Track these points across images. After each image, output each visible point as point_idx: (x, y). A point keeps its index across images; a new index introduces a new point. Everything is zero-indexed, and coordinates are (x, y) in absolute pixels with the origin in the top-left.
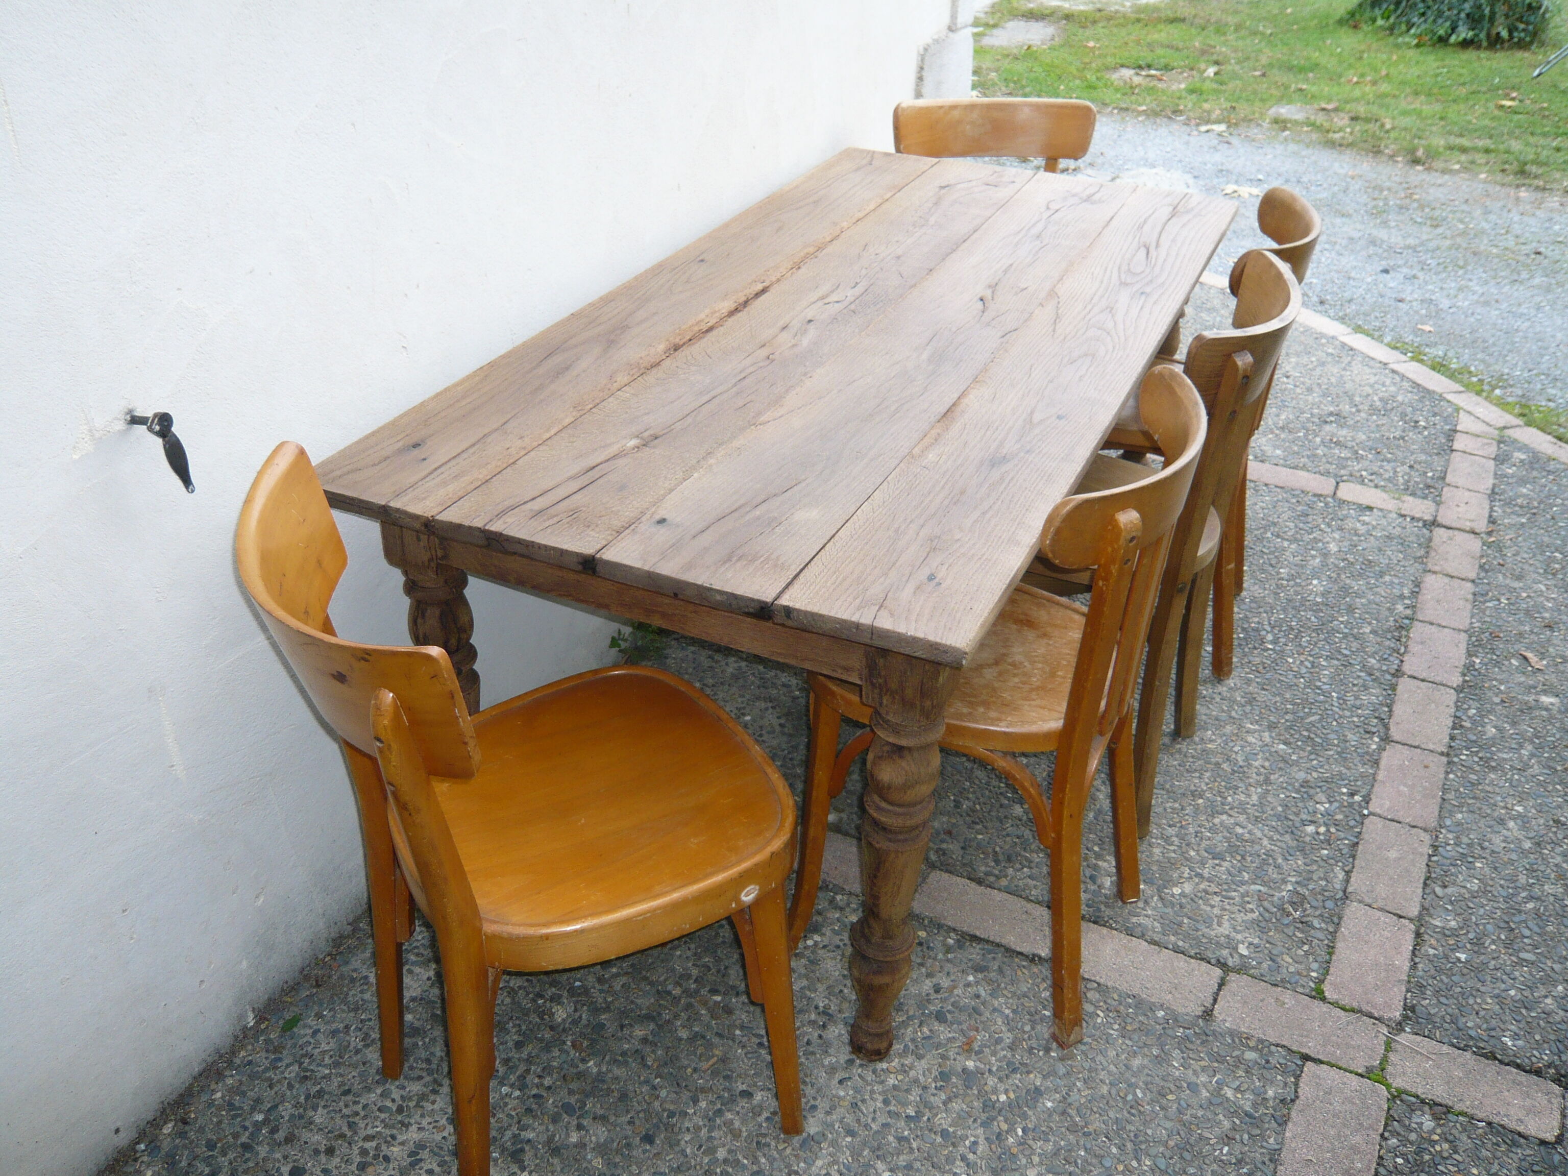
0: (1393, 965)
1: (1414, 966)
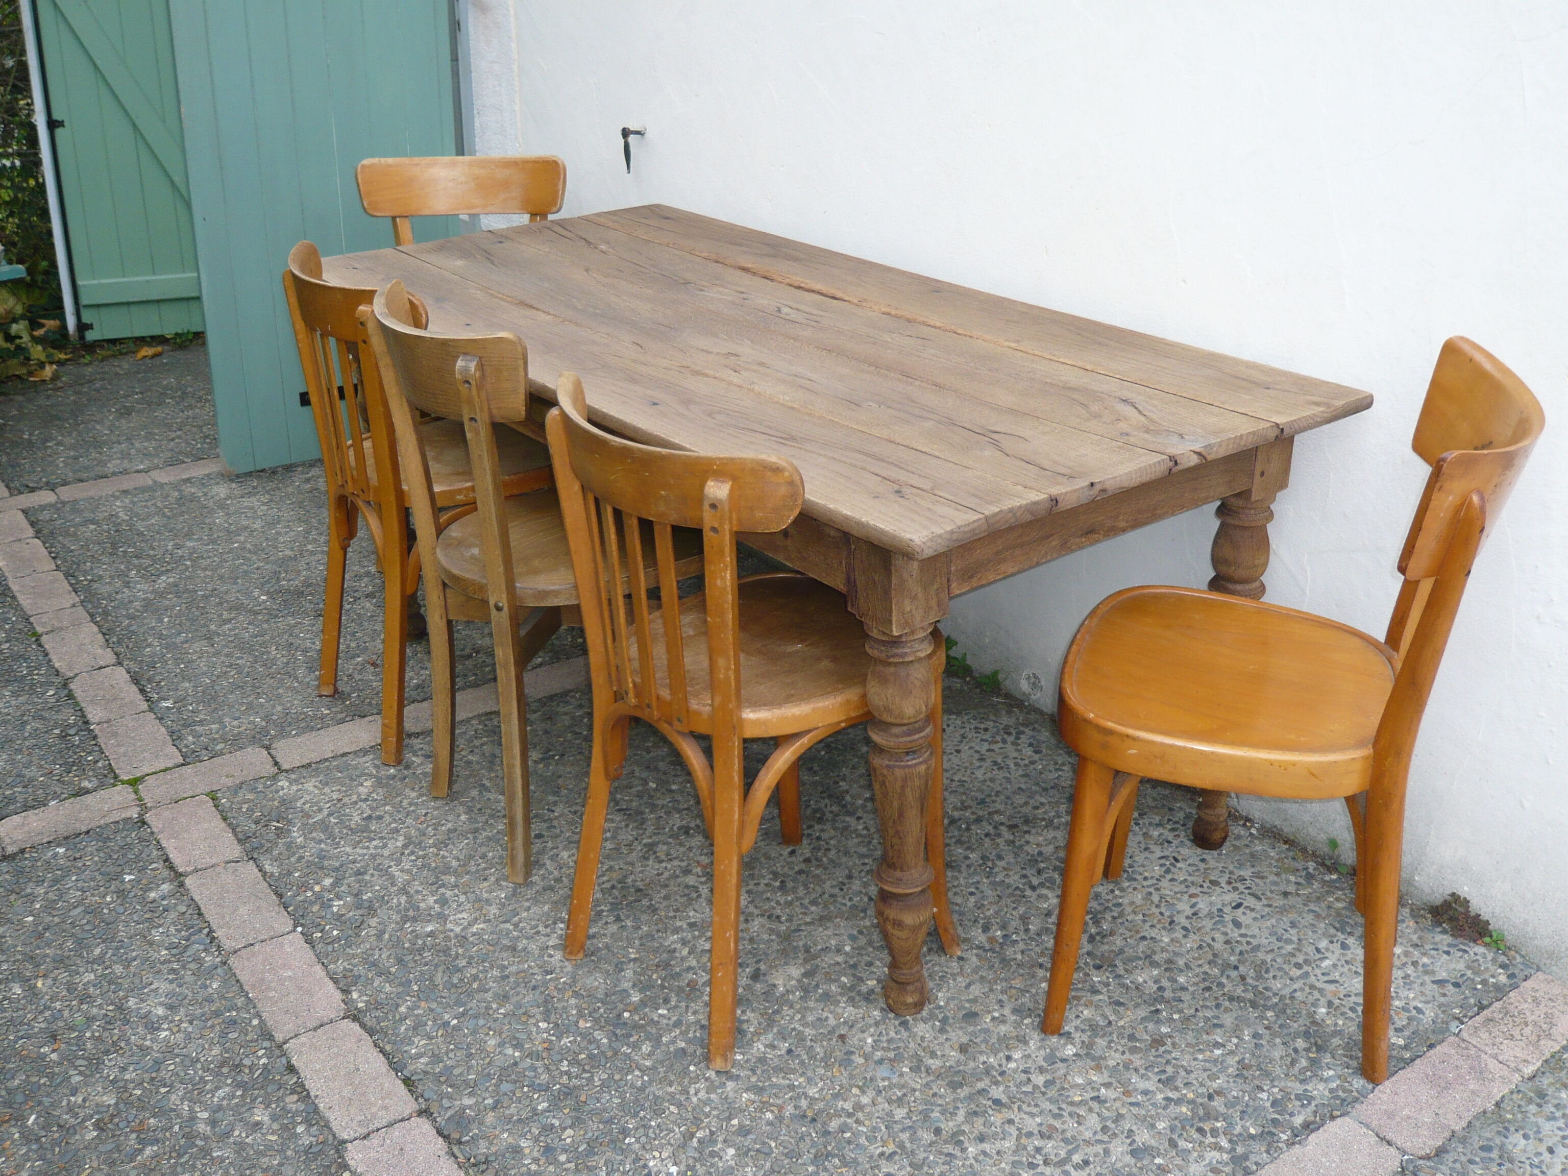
0: (174, 838)
1: (161, 848)
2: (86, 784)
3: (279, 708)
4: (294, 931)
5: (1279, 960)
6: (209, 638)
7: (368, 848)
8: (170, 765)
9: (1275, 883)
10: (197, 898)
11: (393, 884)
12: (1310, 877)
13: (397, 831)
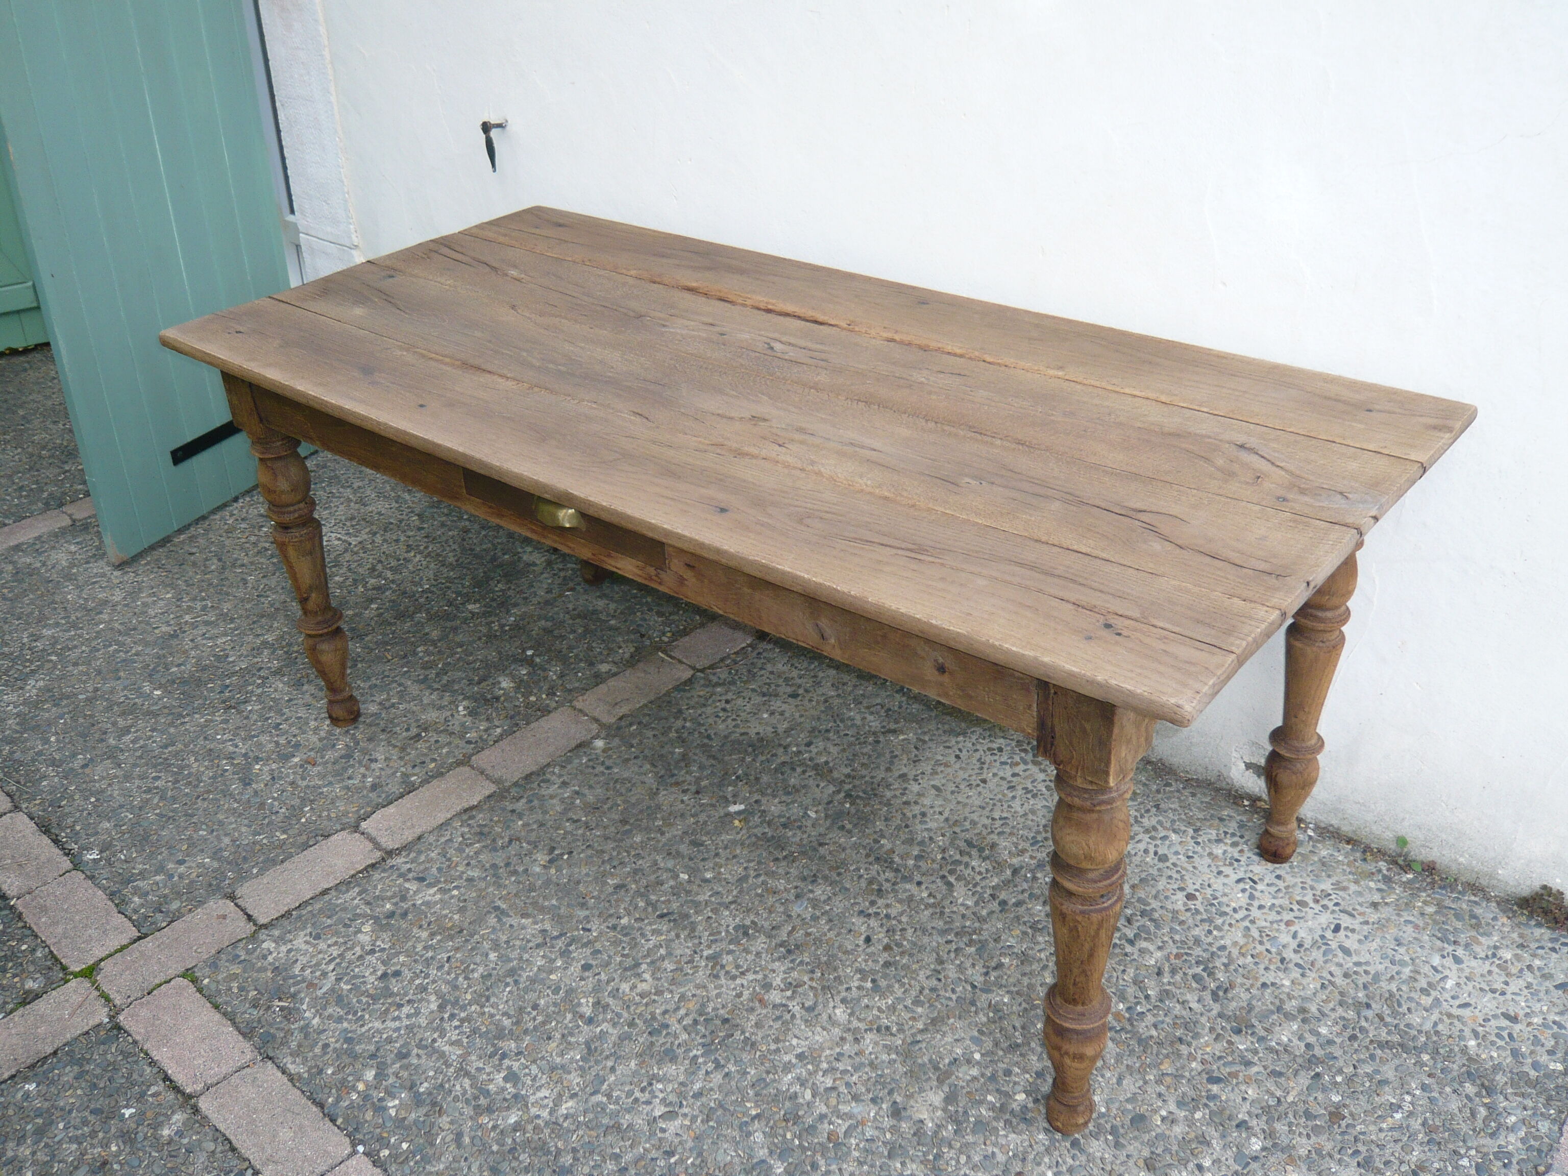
0: (164, 1045)
1: (153, 1063)
2: (30, 984)
3: (227, 840)
4: (354, 1152)
5: (1404, 988)
6: (112, 755)
7: (398, 1018)
8: (125, 942)
9: (1360, 894)
10: (222, 1127)
11: (448, 1066)
12: (1387, 880)
13: (423, 989)
